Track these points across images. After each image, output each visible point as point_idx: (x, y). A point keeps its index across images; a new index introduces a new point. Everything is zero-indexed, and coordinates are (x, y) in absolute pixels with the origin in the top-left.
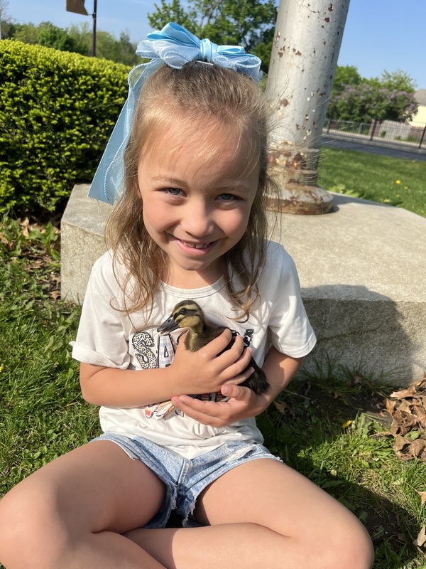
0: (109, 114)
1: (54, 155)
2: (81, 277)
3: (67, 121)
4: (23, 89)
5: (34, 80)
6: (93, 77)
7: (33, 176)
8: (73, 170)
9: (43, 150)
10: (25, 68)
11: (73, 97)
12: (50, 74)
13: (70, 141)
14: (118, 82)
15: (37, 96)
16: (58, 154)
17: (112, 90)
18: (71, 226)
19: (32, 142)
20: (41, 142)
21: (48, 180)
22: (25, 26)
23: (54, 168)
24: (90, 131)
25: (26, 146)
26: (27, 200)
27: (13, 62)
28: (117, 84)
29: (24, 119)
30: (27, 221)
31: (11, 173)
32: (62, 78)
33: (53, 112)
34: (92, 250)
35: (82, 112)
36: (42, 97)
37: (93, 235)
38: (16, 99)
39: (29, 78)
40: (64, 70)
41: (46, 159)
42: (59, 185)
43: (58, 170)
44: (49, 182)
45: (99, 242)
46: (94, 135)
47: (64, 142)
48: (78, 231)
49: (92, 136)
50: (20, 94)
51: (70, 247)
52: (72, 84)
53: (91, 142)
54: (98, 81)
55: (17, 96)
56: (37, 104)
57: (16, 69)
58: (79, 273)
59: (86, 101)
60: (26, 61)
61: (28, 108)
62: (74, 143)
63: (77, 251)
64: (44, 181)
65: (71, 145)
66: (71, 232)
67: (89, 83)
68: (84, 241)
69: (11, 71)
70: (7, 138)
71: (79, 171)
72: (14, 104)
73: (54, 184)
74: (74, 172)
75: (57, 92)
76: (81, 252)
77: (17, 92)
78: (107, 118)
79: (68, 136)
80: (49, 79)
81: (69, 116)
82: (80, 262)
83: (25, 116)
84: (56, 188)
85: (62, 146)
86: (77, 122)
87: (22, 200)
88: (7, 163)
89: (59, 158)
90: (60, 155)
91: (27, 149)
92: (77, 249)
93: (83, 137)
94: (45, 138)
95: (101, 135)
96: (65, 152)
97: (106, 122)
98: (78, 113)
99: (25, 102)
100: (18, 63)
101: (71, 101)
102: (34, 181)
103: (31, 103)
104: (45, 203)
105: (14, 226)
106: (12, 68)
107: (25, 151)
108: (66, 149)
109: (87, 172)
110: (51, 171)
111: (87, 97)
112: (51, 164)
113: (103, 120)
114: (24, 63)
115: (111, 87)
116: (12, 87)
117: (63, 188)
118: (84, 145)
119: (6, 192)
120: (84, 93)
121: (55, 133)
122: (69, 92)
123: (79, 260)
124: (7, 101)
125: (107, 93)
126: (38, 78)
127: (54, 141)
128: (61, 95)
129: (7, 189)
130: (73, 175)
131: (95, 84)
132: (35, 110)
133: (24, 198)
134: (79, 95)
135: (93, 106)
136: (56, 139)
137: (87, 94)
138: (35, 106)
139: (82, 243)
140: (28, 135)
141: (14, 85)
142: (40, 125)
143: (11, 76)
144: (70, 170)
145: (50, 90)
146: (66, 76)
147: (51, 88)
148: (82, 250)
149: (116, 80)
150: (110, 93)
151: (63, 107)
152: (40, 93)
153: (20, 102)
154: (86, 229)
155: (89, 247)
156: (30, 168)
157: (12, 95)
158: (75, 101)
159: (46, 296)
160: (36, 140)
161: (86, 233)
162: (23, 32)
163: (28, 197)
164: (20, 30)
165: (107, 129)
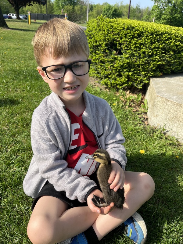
0: (172, 49)
1: (146, 67)
2: (161, 117)
3: (154, 53)
4: (140, 41)
5: (145, 37)
6: (169, 34)
7: (136, 75)
8: (152, 73)
9: (142, 65)
10: (143, 32)
11: (159, 43)
12: (152, 34)
13: (154, 61)
14: (178, 36)
15: (145, 43)
16: (148, 66)
17: (175, 39)
18: (161, 97)
19: (139, 62)
20: (143, 62)
21: (141, 76)
22: (97, 5)
23: (145, 72)
24: (163, 57)
25: (136, 63)
26: (131, 84)
27: (138, 30)
28: (177, 37)
29: (138, 53)
30: (128, 92)
31: (128, 74)
32: (156, 36)
33: (150, 50)
34: (170, 108)
35: (161, 49)
36: (147, 44)
37: (172, 102)
38: (137, 45)
39: (143, 36)
40: (158, 33)
41: (143, 68)
42: (145, 79)
43: (146, 72)
44: (141, 77)
45: (175, 105)
46: (164, 58)
47: (152, 61)
48: (164, 99)
49: (163, 59)
50: (138, 43)
51: (159, 105)
52: (160, 38)
53: (162, 61)
54: (170, 36)
55: (137, 44)
56: (144, 47)
57: (139, 33)
58: (161, 116)
59: (164, 45)
60: (143, 30)
61: (140, 48)
62: (156, 62)
63: (162, 107)
64: (140, 77)
65: (154, 63)
66: (160, 100)
67: (167, 37)
68: (166, 104)
69: (137, 34)
70: (130, 60)
71: (154, 73)
72: (135, 47)
73: (143, 78)
74: (152, 74)
75: (154, 41)
76: (164, 108)
77: (138, 42)
78: (170, 51)
79: (154, 59)
80: (151, 36)
81: (156, 51)
82: (162, 112)
83: (139, 52)
84: (144, 80)
85: (151, 63)
86: (158, 53)
87: (129, 84)
88: (127, 70)
89: (148, 68)
90: (149, 67)
91: (136, 65)
92: (162, 106)
93: (160, 59)
94: (144, 60)
95: (167, 58)
96: (151, 65)
97: (170, 53)
98: (160, 49)
99: (140, 46)
100: (140, 30)
101: (158, 45)
102: (136, 77)
103: (142, 46)
104: (137, 85)
105: (124, 94)
106: (137, 33)
107: (135, 65)
108: (152, 64)
109: (157, 73)
110: (143, 73)
111: (165, 43)
112: (144, 70)
113: (169, 52)
114: (143, 31)
115: (175, 38)
116: (136, 40)
117: (147, 80)
118: (160, 62)
119: (124, 81)
120: (164, 41)
121: (149, 58)
122: (158, 41)
123: (162, 111)
124: (133, 46)
125: (173, 41)
126: (147, 37)
127: (148, 61)
128: (154, 43)
129: (125, 79)
130: (151, 75)
131: (169, 37)
132: (143, 49)
133: (130, 83)
134: (162, 42)
135: (167, 46)
136: (149, 61)
137: (165, 42)
138: (143, 47)
139: (165, 104)
140: (138, 59)
141: (137, 40)
142: (144, 55)
143: (136, 36)
144: (150, 73)
145: (151, 41)
146: (159, 35)
147: (151, 40)
148: (165, 107)
149: (177, 35)
150: (174, 40)
151: (155, 48)
152: (146, 42)
153: (138, 46)
154: (169, 99)
155: (168, 106)
156: (135, 72)
157: (135, 44)
158: (160, 44)
159: (143, 123)
160: (141, 61)
161: (168, 101)
162: (96, 8)
163: (131, 83)
164: (95, 7)
165: (170, 55)
